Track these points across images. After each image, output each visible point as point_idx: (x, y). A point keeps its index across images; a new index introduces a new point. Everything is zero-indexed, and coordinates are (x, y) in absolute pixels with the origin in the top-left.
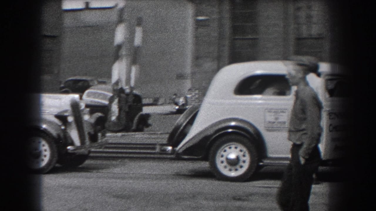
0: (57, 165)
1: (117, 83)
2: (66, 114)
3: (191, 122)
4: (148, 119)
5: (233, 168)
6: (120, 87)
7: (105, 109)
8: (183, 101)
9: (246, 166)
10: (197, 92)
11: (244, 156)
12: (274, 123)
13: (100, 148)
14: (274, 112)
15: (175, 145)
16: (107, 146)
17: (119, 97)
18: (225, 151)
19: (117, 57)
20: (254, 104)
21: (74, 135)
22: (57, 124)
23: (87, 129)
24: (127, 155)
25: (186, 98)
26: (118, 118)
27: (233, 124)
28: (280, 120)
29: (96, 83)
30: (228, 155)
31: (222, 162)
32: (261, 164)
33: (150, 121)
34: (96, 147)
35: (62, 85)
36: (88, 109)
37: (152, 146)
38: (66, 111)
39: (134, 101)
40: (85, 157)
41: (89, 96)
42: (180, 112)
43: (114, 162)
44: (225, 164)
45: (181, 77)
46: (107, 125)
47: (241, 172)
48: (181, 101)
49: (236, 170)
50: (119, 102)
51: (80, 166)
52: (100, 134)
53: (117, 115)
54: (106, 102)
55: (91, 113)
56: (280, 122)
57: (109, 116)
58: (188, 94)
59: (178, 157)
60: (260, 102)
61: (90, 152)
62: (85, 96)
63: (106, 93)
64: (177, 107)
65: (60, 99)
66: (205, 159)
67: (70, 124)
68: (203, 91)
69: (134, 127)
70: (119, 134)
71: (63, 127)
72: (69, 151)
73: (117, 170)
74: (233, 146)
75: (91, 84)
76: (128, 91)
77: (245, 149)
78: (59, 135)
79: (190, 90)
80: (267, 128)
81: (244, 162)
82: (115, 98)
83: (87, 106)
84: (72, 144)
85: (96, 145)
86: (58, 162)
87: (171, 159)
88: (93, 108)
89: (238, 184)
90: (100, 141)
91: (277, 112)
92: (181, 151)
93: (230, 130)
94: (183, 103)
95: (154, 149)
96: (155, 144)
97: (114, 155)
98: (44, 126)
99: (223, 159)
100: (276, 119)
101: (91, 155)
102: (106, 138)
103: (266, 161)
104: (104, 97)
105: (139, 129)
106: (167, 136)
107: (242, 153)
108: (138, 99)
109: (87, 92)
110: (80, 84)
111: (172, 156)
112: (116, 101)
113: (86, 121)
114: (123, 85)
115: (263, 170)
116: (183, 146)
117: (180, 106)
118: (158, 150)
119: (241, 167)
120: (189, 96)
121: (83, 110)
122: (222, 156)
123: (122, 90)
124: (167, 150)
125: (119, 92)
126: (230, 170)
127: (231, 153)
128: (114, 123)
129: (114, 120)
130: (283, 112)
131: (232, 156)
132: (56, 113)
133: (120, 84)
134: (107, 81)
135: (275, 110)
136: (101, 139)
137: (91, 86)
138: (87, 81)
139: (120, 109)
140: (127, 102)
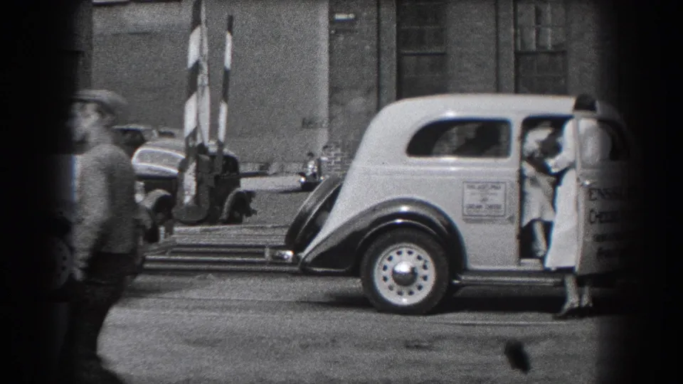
1: (194, 134)
3: (328, 206)
4: (251, 201)
5: (405, 290)
6: (199, 142)
7: (172, 184)
9: (428, 287)
10: (339, 151)
11: (425, 267)
12: (479, 207)
13: (163, 254)
14: (479, 188)
15: (298, 248)
16: (175, 249)
17: (198, 160)
18: (390, 259)
19: (192, 88)
20: (444, 173)
25: (319, 163)
26: (197, 198)
27: (404, 209)
28: (491, 202)
29: (155, 135)
30: (395, 265)
31: (385, 279)
32: (456, 282)
33: (253, 206)
34: (154, 251)
36: (140, 183)
37: (257, 250)
39: (225, 168)
41: (142, 158)
42: (307, 187)
43: (188, 280)
44: (391, 281)
45: (310, 123)
46: (175, 211)
47: (419, 297)
49: (411, 293)
50: (197, 171)
52: (162, 229)
53: (193, 193)
54: (174, 171)
55: (147, 189)
56: (491, 207)
57: (179, 196)
58: (322, 155)
59: (305, 270)
60: (453, 169)
61: (144, 261)
62: (135, 160)
63: (173, 153)
64: (303, 180)
66: (354, 273)
68: (350, 150)
69: (224, 216)
70: (198, 228)
73: (193, 294)
74: (404, 251)
75: (146, 136)
76: (213, 150)
77: (426, 256)
79: (325, 147)
80: (465, 217)
81: (425, 278)
85: (156, 248)
87: (294, 274)
88: (150, 181)
90: (162, 241)
91: (485, 187)
92: (309, 259)
93: (399, 221)
95: (262, 255)
96: (263, 247)
97: (191, 266)
100: (484, 200)
101: (147, 265)
102: (174, 236)
103: (465, 278)
104: (170, 160)
105: (233, 220)
106: (286, 231)
107: (421, 263)
108: (231, 165)
109: (139, 151)
110: (128, 137)
111: (296, 269)
112: (192, 166)
114: (204, 138)
115: (459, 293)
116: (314, 249)
118: (267, 257)
119: (420, 288)
120: (324, 159)
122: (385, 268)
123: (202, 149)
124: (286, 257)
125: (196, 152)
126: (400, 293)
127: (401, 261)
128: (188, 208)
129: (187, 204)
130: (496, 187)
131: (404, 268)
133: (199, 136)
134: (176, 131)
135: (480, 184)
136: (165, 237)
137: (147, 141)
138: (138, 132)
139: (199, 182)
140: (212, 169)
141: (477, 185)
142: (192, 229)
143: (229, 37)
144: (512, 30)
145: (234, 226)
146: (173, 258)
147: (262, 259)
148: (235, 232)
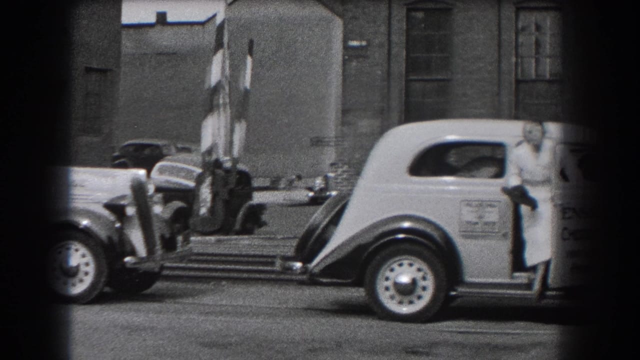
0: (107, 289)
2: (123, 202)
3: (335, 220)
4: (262, 214)
5: (406, 299)
6: (214, 157)
7: (189, 196)
8: (320, 184)
9: (427, 296)
10: (346, 168)
11: (424, 278)
12: (477, 223)
13: (181, 262)
14: (476, 206)
15: (307, 260)
16: (192, 258)
17: (213, 174)
18: (392, 270)
19: (210, 108)
20: (444, 191)
21: (136, 237)
22: (108, 220)
23: (158, 230)
24: (226, 275)
25: (326, 178)
26: (212, 210)
27: (406, 225)
28: (486, 220)
29: (173, 150)
30: (397, 276)
31: (387, 289)
32: (453, 293)
33: (265, 217)
34: (172, 259)
35: (116, 154)
36: (160, 195)
37: (269, 260)
38: (123, 197)
39: (239, 182)
40: (152, 277)
41: (162, 171)
42: (315, 201)
43: (204, 286)
44: (392, 292)
45: (318, 141)
46: (191, 221)
47: (418, 306)
48: (319, 182)
49: (411, 302)
50: (213, 184)
51: (149, 291)
52: (180, 238)
53: (209, 205)
54: (191, 184)
55: (166, 201)
56: (486, 224)
57: (195, 207)
58: (329, 172)
59: (312, 280)
60: (452, 188)
61: (162, 268)
62: (154, 173)
63: (191, 168)
64: (311, 194)
65: (114, 177)
66: (358, 283)
67: (129, 219)
68: (356, 169)
69: (237, 226)
70: (213, 238)
71: (118, 225)
72: (128, 266)
73: (208, 300)
74: (406, 262)
75: (165, 151)
76: (228, 165)
77: (424, 266)
78: (110, 238)
79: (332, 165)
80: (462, 233)
81: (424, 288)
82: (208, 177)
83: (158, 190)
84: (133, 253)
85: (173, 256)
86: (108, 284)
87: (301, 283)
88: (168, 193)
89: (413, 326)
90: (179, 250)
91: (482, 205)
92: (317, 270)
93: (401, 236)
94: (323, 186)
95: (272, 264)
96: (274, 257)
97: (206, 274)
98: (85, 222)
99: (389, 283)
100: (480, 217)
101: (165, 272)
102: (191, 245)
103: (462, 289)
104: (188, 174)
105: (246, 230)
106: (295, 243)
107: (421, 274)
108: (244, 179)
109: (158, 165)
110: (147, 152)
111: (305, 277)
112: (208, 180)
113: (157, 215)
114: (220, 154)
115: (454, 304)
116: (322, 260)
117: (315, 192)
118: (278, 267)
119: (419, 297)
120: (331, 175)
121: (152, 197)
122: (387, 279)
123: (218, 164)
124: (295, 268)
125: (212, 167)
126: (401, 303)
127: (401, 274)
128: (204, 219)
129: (203, 215)
130: (491, 206)
131: (405, 279)
132: (105, 201)
133: (214, 152)
134: (193, 147)
135: (477, 203)
136: (182, 246)
137: (166, 155)
138: (157, 147)
139: (215, 195)
140: (226, 183)
141: (474, 203)
142: (208, 238)
143: (249, 60)
144: (514, 59)
145: (246, 237)
146: (190, 265)
147: (269, 268)
148: (247, 242)
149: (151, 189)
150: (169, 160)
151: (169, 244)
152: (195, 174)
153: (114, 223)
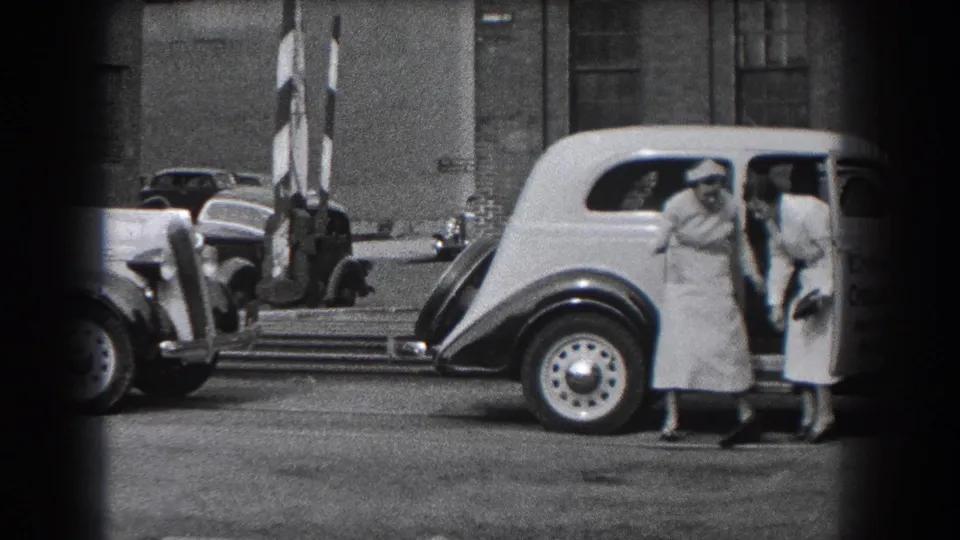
0: (135, 391)
1: (286, 181)
2: (156, 259)
3: (476, 280)
4: (366, 275)
5: (584, 399)
6: (294, 190)
7: (255, 249)
8: (453, 230)
9: (616, 395)
10: (491, 204)
11: (612, 367)
13: (243, 348)
15: (433, 340)
16: (261, 342)
17: (292, 217)
18: (563, 356)
19: (283, 117)
21: (176, 311)
22: (134, 286)
23: (210, 300)
24: (313, 366)
26: (290, 270)
27: (583, 284)
29: (232, 181)
30: (570, 365)
33: (370, 280)
34: (231, 344)
35: (146, 188)
36: (212, 249)
37: (377, 343)
38: (158, 252)
39: (330, 228)
40: (203, 371)
41: (213, 214)
42: (446, 255)
43: (279, 384)
44: (564, 387)
45: (448, 166)
46: (260, 287)
47: (603, 408)
48: (451, 227)
49: (592, 403)
50: (291, 231)
51: (194, 393)
52: (242, 313)
53: (286, 262)
54: (259, 232)
55: (220, 258)
57: (265, 266)
58: (467, 210)
59: (443, 371)
60: (651, 228)
61: (217, 357)
62: (203, 217)
63: (258, 207)
64: (440, 244)
65: (143, 221)
66: (513, 375)
67: (166, 283)
68: (507, 206)
69: (330, 293)
70: (292, 313)
71: (149, 294)
72: (164, 354)
73: (290, 404)
74: (583, 344)
75: (220, 183)
76: (314, 202)
77: (613, 352)
78: (137, 313)
79: (471, 199)
81: (612, 383)
82: (283, 221)
83: (209, 241)
84: (173, 335)
85: (235, 339)
86: (135, 383)
87: (428, 376)
88: (225, 246)
90: (242, 329)
92: (449, 354)
93: (576, 301)
95: (383, 349)
96: (384, 339)
97: (283, 366)
99: (559, 375)
101: (220, 364)
102: (259, 323)
105: (341, 301)
106: (415, 317)
107: (606, 361)
108: (339, 222)
109: (209, 203)
110: (192, 184)
111: (431, 368)
112: (284, 227)
113: (208, 279)
114: (301, 186)
116: (456, 340)
117: (446, 242)
118: (390, 353)
119: (605, 396)
120: (470, 215)
121: (200, 251)
122: (556, 368)
123: (299, 200)
124: (416, 351)
125: (290, 206)
126: (577, 404)
127: (578, 359)
129: (277, 278)
131: (582, 368)
132: (130, 258)
133: (293, 183)
134: (262, 177)
136: (246, 325)
137: (221, 190)
138: (208, 177)
139: (294, 247)
140: (311, 230)
142: (285, 312)
143: (334, 46)
144: (733, 38)
145: (343, 309)
146: (258, 353)
147: (376, 356)
148: (344, 317)
149: (199, 240)
150: (224, 196)
151: (227, 323)
152: (266, 217)
153: (143, 290)
